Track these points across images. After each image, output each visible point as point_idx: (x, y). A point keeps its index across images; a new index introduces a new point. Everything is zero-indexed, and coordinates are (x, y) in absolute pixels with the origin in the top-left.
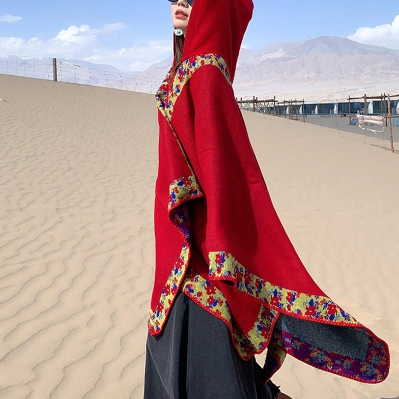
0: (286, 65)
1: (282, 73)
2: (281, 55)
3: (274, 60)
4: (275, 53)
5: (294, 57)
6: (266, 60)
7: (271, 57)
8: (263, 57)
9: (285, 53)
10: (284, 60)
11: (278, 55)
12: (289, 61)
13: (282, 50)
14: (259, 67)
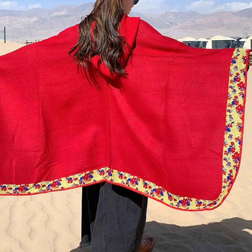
0: (68, 19)
1: (65, 25)
2: (65, 13)
3: (61, 16)
4: (61, 12)
5: (72, 15)
6: (55, 16)
7: (58, 14)
8: (53, 14)
9: (67, 12)
10: (66, 17)
11: (63, 13)
12: (70, 17)
13: (65, 10)
14: (51, 20)
